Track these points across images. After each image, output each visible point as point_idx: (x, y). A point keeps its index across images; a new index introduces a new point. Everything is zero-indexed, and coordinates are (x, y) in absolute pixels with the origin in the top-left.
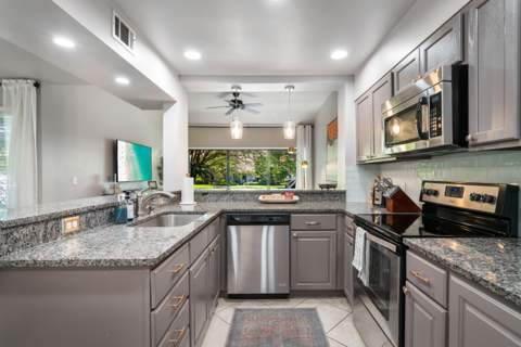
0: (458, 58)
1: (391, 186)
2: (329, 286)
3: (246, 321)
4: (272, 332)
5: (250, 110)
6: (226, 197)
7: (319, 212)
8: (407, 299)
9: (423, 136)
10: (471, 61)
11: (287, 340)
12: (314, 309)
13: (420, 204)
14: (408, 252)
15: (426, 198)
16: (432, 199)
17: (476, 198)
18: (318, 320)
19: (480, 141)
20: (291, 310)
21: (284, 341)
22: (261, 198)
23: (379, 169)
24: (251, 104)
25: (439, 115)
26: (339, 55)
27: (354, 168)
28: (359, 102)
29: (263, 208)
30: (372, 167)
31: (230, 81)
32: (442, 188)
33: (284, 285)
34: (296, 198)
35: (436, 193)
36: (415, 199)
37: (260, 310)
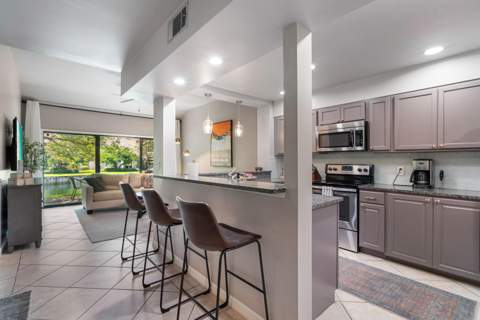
9: (351, 145)
10: (371, 120)
15: (329, 172)
16: (333, 172)
17: (360, 170)
19: (375, 149)
32: (339, 168)
35: (335, 170)
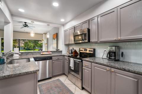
0: (88, 27)
1: (74, 49)
2: (61, 73)
3: (43, 87)
4: (51, 87)
5: (31, 28)
6: (30, 54)
7: (57, 56)
8: (83, 70)
9: (83, 40)
11: (56, 87)
12: (59, 79)
13: (79, 53)
14: (83, 61)
15: (80, 51)
16: (82, 51)
17: (89, 51)
18: (61, 81)
19: (92, 41)
20: (53, 81)
21: (55, 88)
22: (41, 53)
23: (69, 46)
24: (31, 27)
25: (86, 36)
26: (62, 20)
27: (64, 45)
28: (65, 31)
29: (43, 56)
30: (68, 45)
31: (30, 20)
33: (51, 75)
34: (51, 53)
36: (78, 52)
37: (45, 83)
